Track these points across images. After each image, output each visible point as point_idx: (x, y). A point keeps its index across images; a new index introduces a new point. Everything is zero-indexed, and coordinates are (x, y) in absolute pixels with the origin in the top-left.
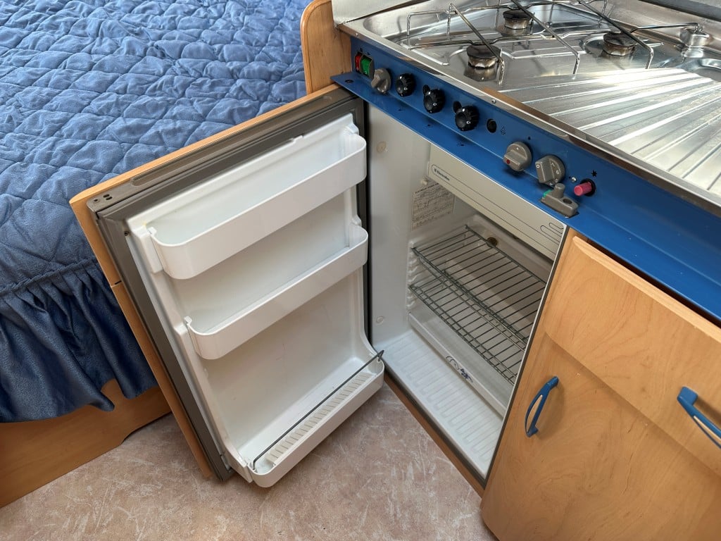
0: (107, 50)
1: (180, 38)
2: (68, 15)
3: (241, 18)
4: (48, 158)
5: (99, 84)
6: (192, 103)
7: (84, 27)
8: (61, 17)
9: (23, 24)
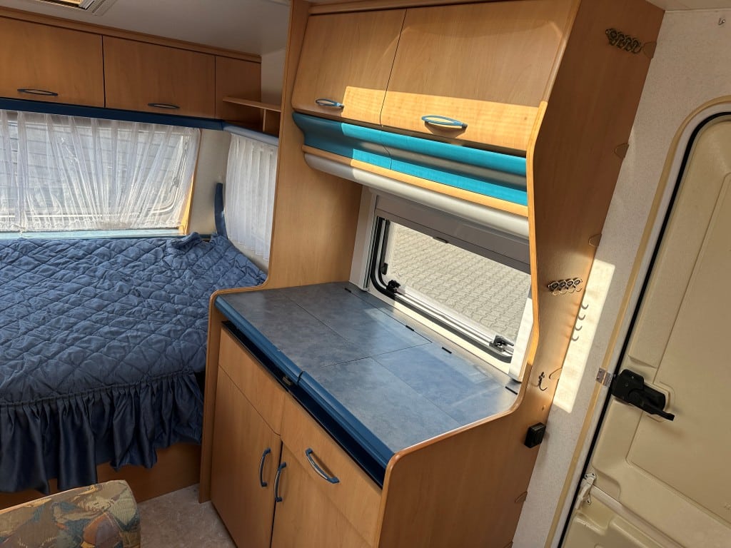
0: (107, 288)
1: (152, 287)
2: (86, 263)
3: (191, 281)
4: (64, 341)
5: (99, 306)
6: (149, 323)
7: (95, 272)
8: (82, 264)
9: (57, 265)
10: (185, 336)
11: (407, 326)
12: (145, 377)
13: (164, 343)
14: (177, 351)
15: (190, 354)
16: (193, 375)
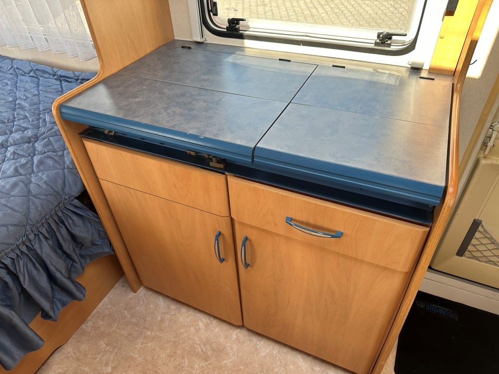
10: (38, 167)
11: (280, 60)
12: (28, 228)
13: (21, 185)
14: (44, 186)
15: (60, 182)
16: (76, 200)
